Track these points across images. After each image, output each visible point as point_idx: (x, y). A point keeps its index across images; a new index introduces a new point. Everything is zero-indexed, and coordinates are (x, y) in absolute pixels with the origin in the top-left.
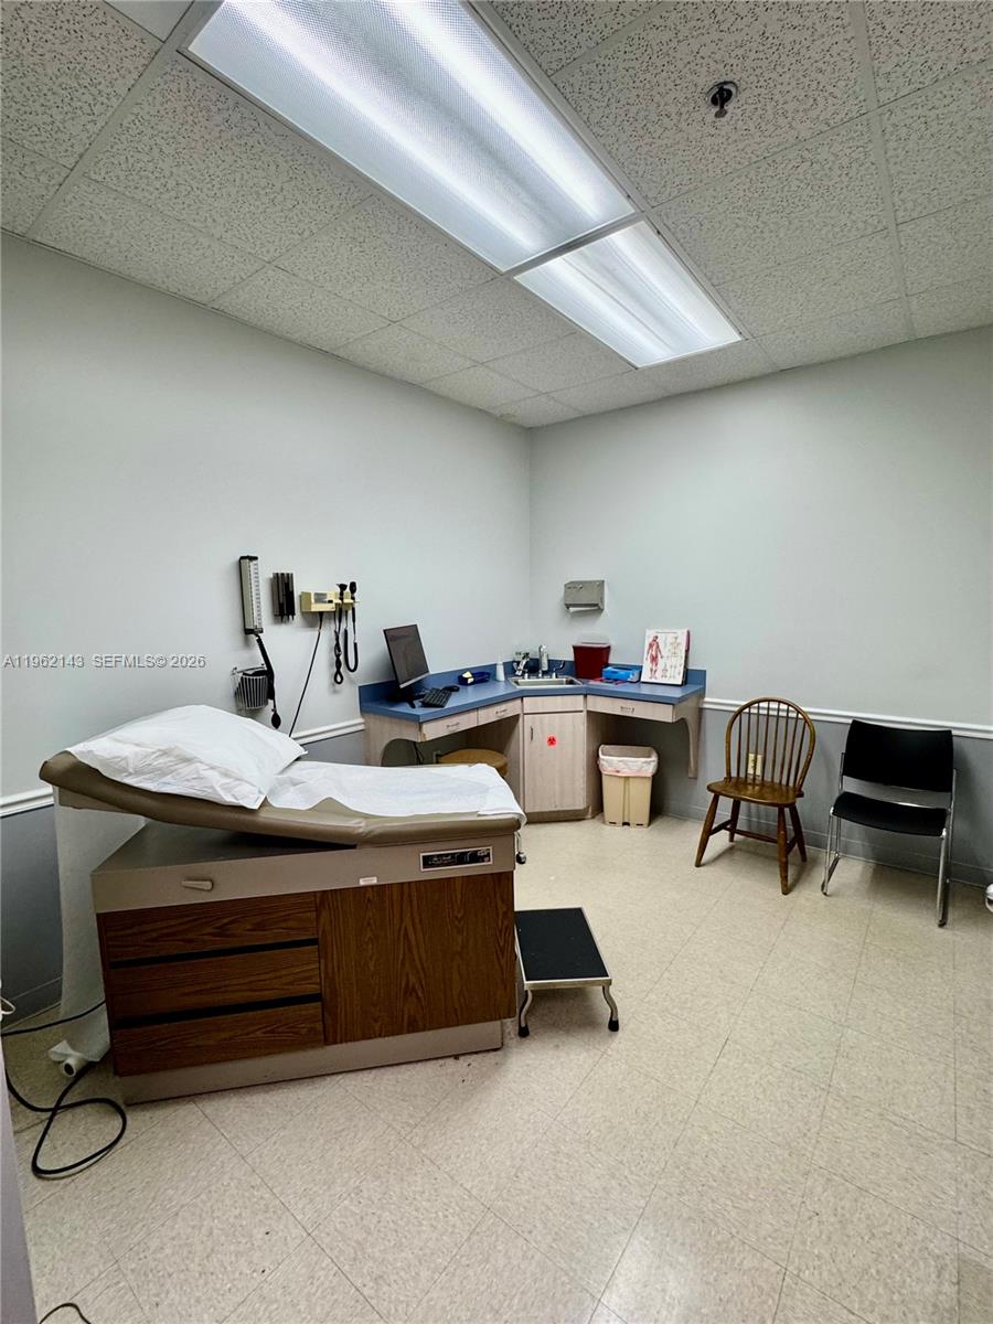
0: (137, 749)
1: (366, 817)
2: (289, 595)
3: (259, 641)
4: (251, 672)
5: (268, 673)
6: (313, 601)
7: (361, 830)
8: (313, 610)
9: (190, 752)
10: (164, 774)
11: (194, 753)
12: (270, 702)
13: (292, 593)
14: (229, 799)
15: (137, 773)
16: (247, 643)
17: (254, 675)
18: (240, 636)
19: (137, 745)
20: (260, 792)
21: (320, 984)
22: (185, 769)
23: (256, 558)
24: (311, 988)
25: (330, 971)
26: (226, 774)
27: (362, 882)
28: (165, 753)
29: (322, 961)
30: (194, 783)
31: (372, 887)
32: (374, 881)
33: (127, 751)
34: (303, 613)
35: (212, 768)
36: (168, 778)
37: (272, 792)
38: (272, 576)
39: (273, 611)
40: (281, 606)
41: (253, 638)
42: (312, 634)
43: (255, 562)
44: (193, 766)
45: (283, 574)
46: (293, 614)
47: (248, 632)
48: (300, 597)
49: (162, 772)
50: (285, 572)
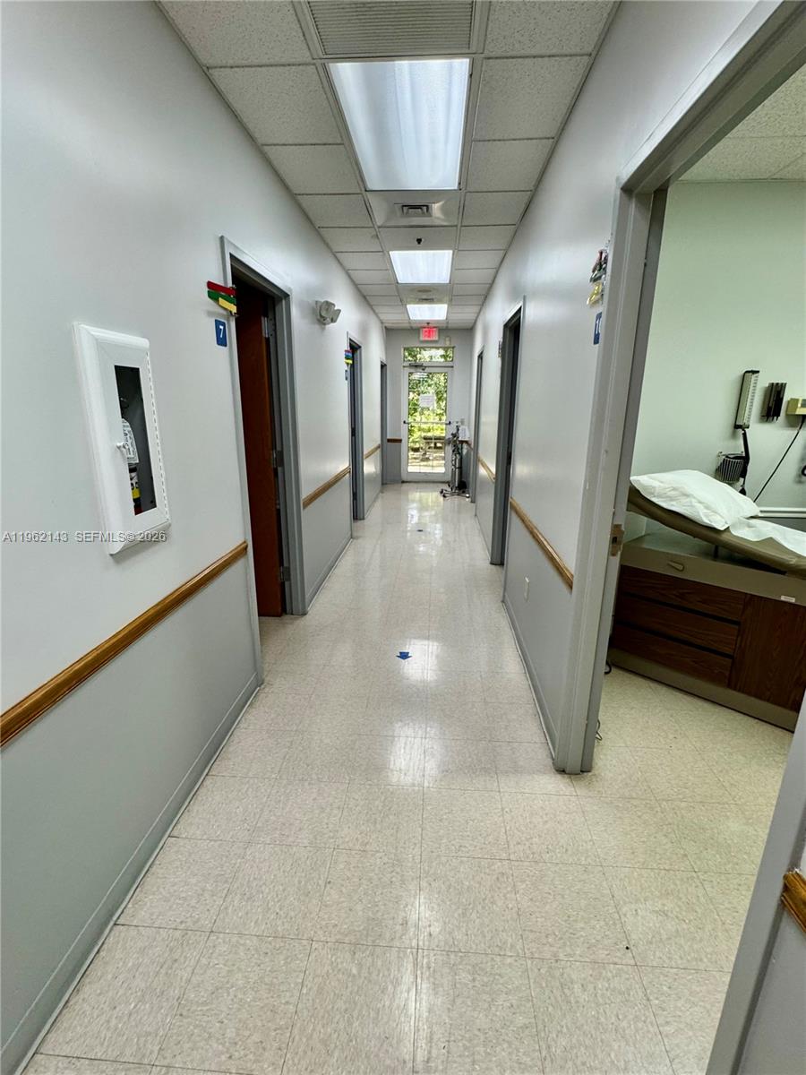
0: (662, 485)
1: (799, 556)
2: (779, 400)
3: (745, 435)
4: (732, 456)
5: (745, 459)
6: (799, 405)
7: (792, 563)
8: (797, 413)
9: (689, 491)
10: (672, 500)
11: (692, 493)
12: (742, 480)
13: (782, 399)
14: (706, 521)
15: (659, 496)
16: (734, 435)
17: (733, 458)
18: (730, 429)
19: (662, 482)
20: (726, 523)
21: (735, 650)
22: (684, 500)
23: (758, 372)
24: (728, 650)
25: (743, 644)
26: (707, 507)
27: (783, 598)
28: (674, 489)
29: (739, 639)
30: (688, 508)
31: (791, 604)
32: (793, 600)
33: (656, 484)
34: (787, 416)
35: (700, 502)
36: (674, 503)
37: (734, 525)
38: (767, 385)
39: (762, 412)
40: (769, 409)
41: (740, 432)
42: (792, 433)
43: (757, 375)
44: (688, 500)
45: (777, 384)
46: (778, 415)
47: (737, 427)
48: (789, 402)
49: (671, 499)
50: (780, 382)
